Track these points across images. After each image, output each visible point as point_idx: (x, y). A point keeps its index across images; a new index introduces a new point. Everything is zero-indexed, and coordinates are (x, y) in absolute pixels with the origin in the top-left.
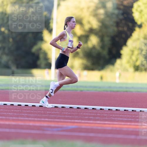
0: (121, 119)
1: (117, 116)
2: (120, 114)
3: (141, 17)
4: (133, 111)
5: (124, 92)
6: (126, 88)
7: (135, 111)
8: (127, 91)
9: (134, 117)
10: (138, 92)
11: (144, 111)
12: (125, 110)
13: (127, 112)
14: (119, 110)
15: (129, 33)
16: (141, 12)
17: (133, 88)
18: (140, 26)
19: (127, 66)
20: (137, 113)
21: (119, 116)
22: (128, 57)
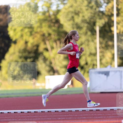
0: (6, 120)
1: (2, 118)
2: (4, 116)
3: (15, 35)
4: (15, 112)
5: (6, 97)
6: (7, 94)
7: (17, 113)
8: (8, 97)
9: (17, 118)
10: (18, 97)
11: (24, 112)
12: (8, 113)
13: (11, 114)
14: (3, 113)
15: (6, 49)
16: (15, 30)
17: (13, 94)
18: (15, 42)
19: (6, 76)
20: (19, 114)
21: (4, 118)
22: (6, 69)
